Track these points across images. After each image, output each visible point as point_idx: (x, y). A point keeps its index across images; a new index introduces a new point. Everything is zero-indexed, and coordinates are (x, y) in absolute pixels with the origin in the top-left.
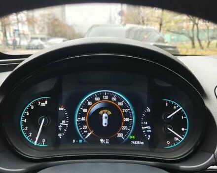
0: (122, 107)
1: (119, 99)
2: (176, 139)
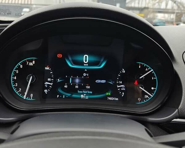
2: (146, 96)
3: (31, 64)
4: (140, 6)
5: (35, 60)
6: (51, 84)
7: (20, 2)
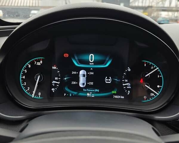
2: (152, 94)
3: (39, 64)
4: (144, 5)
5: (43, 60)
6: (58, 83)
7: (28, 5)
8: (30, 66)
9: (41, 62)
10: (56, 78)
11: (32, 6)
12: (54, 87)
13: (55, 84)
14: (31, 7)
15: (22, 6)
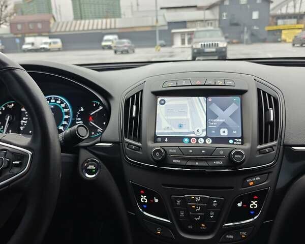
0: (64, 108)
1: (62, 102)
2: (99, 130)
3: (11, 107)
4: (297, 11)
5: (14, 103)
6: (26, 122)
7: (99, 27)
8: (4, 109)
9: (13, 105)
10: (24, 118)
11: (106, 29)
12: (23, 126)
13: (24, 123)
14: (104, 29)
15: (90, 30)
